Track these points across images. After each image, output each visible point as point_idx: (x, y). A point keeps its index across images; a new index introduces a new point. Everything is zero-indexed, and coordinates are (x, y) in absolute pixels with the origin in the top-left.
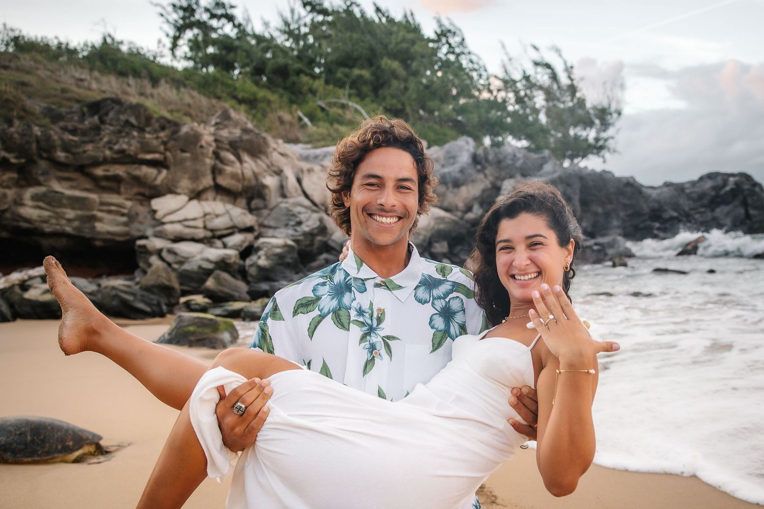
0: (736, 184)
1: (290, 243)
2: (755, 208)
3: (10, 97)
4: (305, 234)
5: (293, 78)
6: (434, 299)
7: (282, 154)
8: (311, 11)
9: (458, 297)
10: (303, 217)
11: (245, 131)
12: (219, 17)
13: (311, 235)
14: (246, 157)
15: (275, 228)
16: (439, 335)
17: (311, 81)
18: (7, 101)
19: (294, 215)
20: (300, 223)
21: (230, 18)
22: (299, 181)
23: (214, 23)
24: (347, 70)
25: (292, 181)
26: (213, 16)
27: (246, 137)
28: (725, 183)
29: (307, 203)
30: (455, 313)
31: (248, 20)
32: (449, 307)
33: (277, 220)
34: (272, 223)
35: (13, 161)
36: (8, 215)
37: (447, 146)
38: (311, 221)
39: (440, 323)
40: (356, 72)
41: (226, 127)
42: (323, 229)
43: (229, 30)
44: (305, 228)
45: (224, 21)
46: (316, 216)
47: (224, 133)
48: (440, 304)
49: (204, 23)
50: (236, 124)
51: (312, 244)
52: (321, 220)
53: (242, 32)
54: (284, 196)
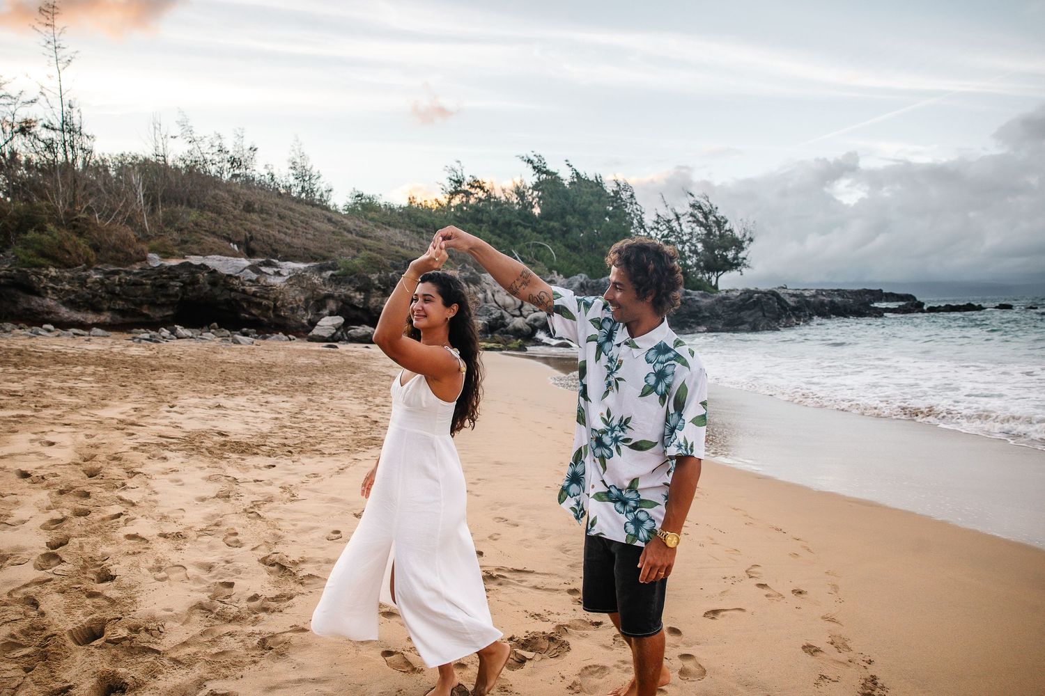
0: (758, 298)
1: (486, 322)
2: (769, 313)
3: (378, 259)
4: (493, 319)
5: (513, 228)
6: (657, 362)
7: (487, 284)
8: (538, 172)
9: (674, 364)
10: (493, 312)
11: (472, 273)
12: (476, 188)
13: (496, 319)
14: (471, 285)
15: (481, 316)
16: (648, 388)
17: (523, 230)
18: (378, 261)
19: (490, 311)
20: (492, 314)
21: (482, 188)
22: (493, 296)
23: (473, 191)
24: (546, 222)
25: (490, 295)
26: (472, 186)
27: (472, 276)
28: (751, 297)
29: (496, 305)
30: (667, 376)
31: (493, 189)
32: (664, 370)
33: (482, 312)
34: (480, 314)
35: (382, 287)
36: (378, 308)
37: (571, 278)
38: (496, 314)
39: (652, 380)
40: (552, 224)
41: (463, 272)
42: (502, 317)
43: (481, 194)
44: (494, 316)
45: (478, 190)
46: (499, 311)
47: (463, 274)
48: (659, 367)
49: (467, 191)
50: (468, 270)
51: (496, 323)
52: (501, 313)
53: (489, 196)
54: (486, 302)
